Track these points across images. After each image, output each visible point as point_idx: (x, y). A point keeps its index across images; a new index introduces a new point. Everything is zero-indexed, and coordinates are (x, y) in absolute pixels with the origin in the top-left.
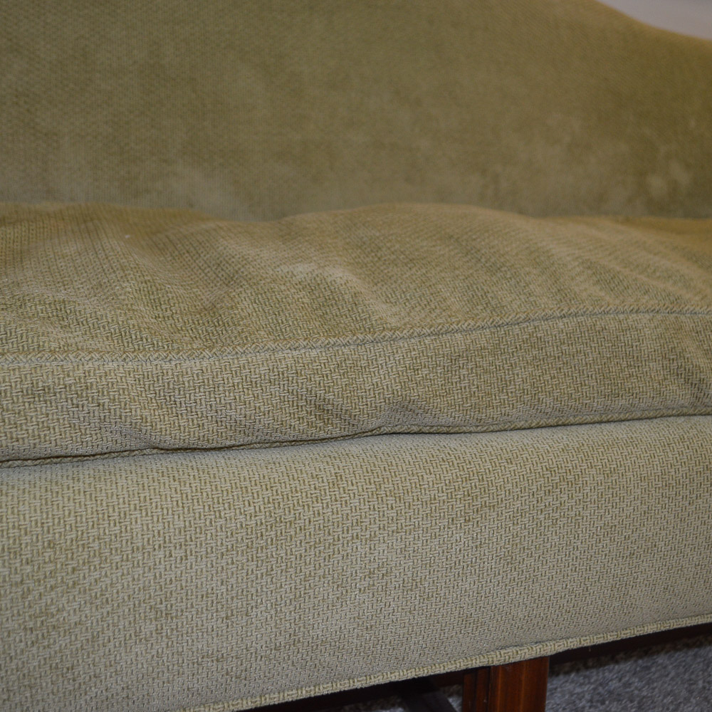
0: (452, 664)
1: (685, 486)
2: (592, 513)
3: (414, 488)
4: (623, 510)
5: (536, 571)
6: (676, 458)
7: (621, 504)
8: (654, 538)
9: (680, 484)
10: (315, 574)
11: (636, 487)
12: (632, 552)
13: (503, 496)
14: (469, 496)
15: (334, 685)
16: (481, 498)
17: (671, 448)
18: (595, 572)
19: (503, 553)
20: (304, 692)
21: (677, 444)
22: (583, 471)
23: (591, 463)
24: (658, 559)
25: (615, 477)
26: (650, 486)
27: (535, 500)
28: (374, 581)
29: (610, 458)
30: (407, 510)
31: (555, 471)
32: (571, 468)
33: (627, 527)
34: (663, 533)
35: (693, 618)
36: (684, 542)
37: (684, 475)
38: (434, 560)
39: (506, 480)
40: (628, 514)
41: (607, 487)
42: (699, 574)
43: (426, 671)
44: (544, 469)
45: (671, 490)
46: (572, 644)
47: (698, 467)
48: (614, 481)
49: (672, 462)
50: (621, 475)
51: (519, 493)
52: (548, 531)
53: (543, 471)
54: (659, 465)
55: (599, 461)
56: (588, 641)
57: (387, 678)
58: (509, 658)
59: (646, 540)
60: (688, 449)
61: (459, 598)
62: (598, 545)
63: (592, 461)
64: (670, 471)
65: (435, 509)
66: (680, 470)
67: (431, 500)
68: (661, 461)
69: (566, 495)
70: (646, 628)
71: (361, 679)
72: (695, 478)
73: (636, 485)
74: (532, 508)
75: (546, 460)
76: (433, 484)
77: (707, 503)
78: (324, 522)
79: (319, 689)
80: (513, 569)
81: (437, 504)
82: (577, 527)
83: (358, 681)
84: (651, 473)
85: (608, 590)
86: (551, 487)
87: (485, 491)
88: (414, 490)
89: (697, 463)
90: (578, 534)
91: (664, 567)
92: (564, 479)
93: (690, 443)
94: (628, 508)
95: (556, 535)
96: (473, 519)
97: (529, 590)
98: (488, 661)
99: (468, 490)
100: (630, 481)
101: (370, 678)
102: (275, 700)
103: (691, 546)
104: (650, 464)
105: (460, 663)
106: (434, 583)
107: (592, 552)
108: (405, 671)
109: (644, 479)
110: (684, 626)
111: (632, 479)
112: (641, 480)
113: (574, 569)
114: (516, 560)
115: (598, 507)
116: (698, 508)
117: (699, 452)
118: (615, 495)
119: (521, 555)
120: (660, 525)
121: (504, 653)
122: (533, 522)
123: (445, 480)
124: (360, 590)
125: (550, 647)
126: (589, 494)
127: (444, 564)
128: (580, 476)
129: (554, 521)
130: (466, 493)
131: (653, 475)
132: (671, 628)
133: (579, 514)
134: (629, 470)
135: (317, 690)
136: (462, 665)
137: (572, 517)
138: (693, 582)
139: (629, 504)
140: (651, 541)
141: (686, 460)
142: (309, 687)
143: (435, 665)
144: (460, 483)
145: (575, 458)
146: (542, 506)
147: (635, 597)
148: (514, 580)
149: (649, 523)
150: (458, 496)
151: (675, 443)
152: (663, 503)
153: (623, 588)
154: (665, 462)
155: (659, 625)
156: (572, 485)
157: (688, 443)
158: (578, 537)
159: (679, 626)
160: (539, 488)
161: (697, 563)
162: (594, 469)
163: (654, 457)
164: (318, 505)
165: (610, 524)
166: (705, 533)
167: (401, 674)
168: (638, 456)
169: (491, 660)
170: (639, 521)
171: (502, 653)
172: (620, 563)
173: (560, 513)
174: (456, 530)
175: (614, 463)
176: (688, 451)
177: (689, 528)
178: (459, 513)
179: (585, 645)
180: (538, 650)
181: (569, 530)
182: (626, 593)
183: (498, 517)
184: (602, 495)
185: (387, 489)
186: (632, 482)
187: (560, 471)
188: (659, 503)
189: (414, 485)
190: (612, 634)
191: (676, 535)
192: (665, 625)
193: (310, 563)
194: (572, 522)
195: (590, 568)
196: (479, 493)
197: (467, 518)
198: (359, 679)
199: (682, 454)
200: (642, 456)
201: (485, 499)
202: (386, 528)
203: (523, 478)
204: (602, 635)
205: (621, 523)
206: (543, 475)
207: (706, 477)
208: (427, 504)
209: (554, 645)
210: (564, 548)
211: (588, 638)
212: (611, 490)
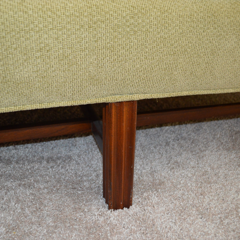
0: (89, 100)
1: (201, 23)
2: (154, 30)
3: (62, 9)
4: (170, 31)
5: (126, 56)
6: (198, 9)
7: (169, 27)
8: (186, 47)
9: (199, 22)
10: (11, 47)
11: (177, 20)
12: (175, 52)
13: (108, 17)
14: (90, 15)
15: (32, 106)
16: (97, 17)
17: (196, 4)
18: (156, 61)
19: (109, 46)
20: (18, 108)
21: (199, 3)
22: (150, 9)
23: (154, 6)
24: (188, 58)
25: (166, 14)
26: (184, 21)
27: (125, 20)
28: (43, 53)
29: (164, 5)
30: (58, 19)
31: (135, 8)
32: (144, 7)
33: (172, 40)
34: (190, 45)
35: (206, 91)
36: (200, 51)
37: (201, 17)
38: (74, 46)
39: (110, 9)
40: (173, 33)
41: (162, 18)
42: (207, 67)
43: (77, 103)
44: (130, 6)
45: (194, 24)
46: (147, 96)
47: (208, 14)
48: (166, 16)
49: (196, 10)
50: (169, 13)
51: (117, 16)
52: (132, 37)
53: (129, 7)
54: (189, 11)
55: (159, 6)
56: (155, 96)
57: (58, 104)
58: (116, 99)
59: (181, 47)
60: (204, 5)
61: (88, 67)
62: (157, 47)
63: (155, 6)
64: (194, 14)
65: (73, 20)
66: (200, 14)
67: (70, 15)
68: (190, 9)
69: (141, 20)
70: (183, 93)
71: (45, 104)
72: (207, 19)
73: (177, 19)
74: (123, 24)
75: (131, 2)
76: (72, 8)
77: (212, 32)
78: (14, 21)
79: (25, 107)
80: (115, 54)
81: (74, 18)
82: (146, 36)
83: (44, 105)
84: (185, 14)
85: (163, 70)
86: (133, 15)
87: (99, 13)
88: (62, 10)
89: (208, 12)
90: (147, 40)
91: (190, 62)
92: (140, 12)
93: (206, 3)
94: (172, 30)
95: (136, 39)
96: (93, 27)
97: (123, 66)
98: (106, 100)
99: (90, 12)
100: (174, 17)
101: (50, 104)
102: (4, 110)
103: (203, 53)
104: (184, 10)
105: (93, 100)
106: (74, 57)
107: (154, 50)
108: (67, 102)
109: (181, 17)
110: (201, 94)
111: (175, 16)
112: (179, 17)
113: (145, 58)
114: (116, 50)
115: (157, 28)
116: (207, 34)
117: (209, 8)
118: (166, 23)
119: (118, 48)
120: (188, 40)
121: (114, 97)
122: (124, 31)
123: (78, 7)
124: (36, 57)
125: (136, 96)
126: (153, 21)
127: (79, 48)
128: (148, 11)
129: (135, 32)
130: (89, 14)
131: (186, 15)
132: (195, 94)
133: (148, 30)
134: (174, 11)
135: (24, 107)
136: (94, 101)
137: (144, 31)
138: (205, 71)
139: (173, 28)
140: (184, 48)
141: (203, 10)
142: (20, 106)
143: (81, 100)
144: (86, 9)
145: (147, 3)
146: (128, 24)
147: (177, 76)
148: (115, 60)
149: (183, 39)
150: (85, 15)
151: (198, 3)
152: (190, 29)
153: (171, 70)
154: (192, 10)
155: (189, 92)
156: (144, 15)
157: (205, 3)
158: (147, 41)
159: (199, 94)
160: (127, 15)
161: (207, 62)
162: (156, 9)
163: (187, 7)
164: (11, 12)
165: (163, 37)
166: (211, 47)
167: (65, 103)
168: (179, 6)
169: (107, 99)
170: (178, 37)
171: (113, 97)
172: (169, 58)
173: (138, 28)
174: (84, 31)
175: (167, 7)
176: (204, 6)
177: (203, 44)
178: (85, 23)
179: (154, 97)
180: (130, 97)
181: (143, 38)
182: (172, 73)
183: (106, 27)
184: (159, 22)
185: (47, 8)
186: (175, 18)
187: (138, 8)
188: (188, 30)
189: (62, 8)
190: (167, 94)
191: (197, 46)
192: (192, 92)
193: (8, 41)
194: (144, 34)
195: (153, 58)
196: (96, 14)
197: (90, 26)
198: (44, 104)
199: (201, 7)
200: (181, 6)
201: (99, 17)
202: (47, 27)
203: (119, 9)
204: (162, 94)
205: (169, 37)
206: (129, 9)
207: (212, 20)
208: (68, 17)
209: (138, 95)
210: (140, 47)
211: (155, 94)
212: (164, 20)
